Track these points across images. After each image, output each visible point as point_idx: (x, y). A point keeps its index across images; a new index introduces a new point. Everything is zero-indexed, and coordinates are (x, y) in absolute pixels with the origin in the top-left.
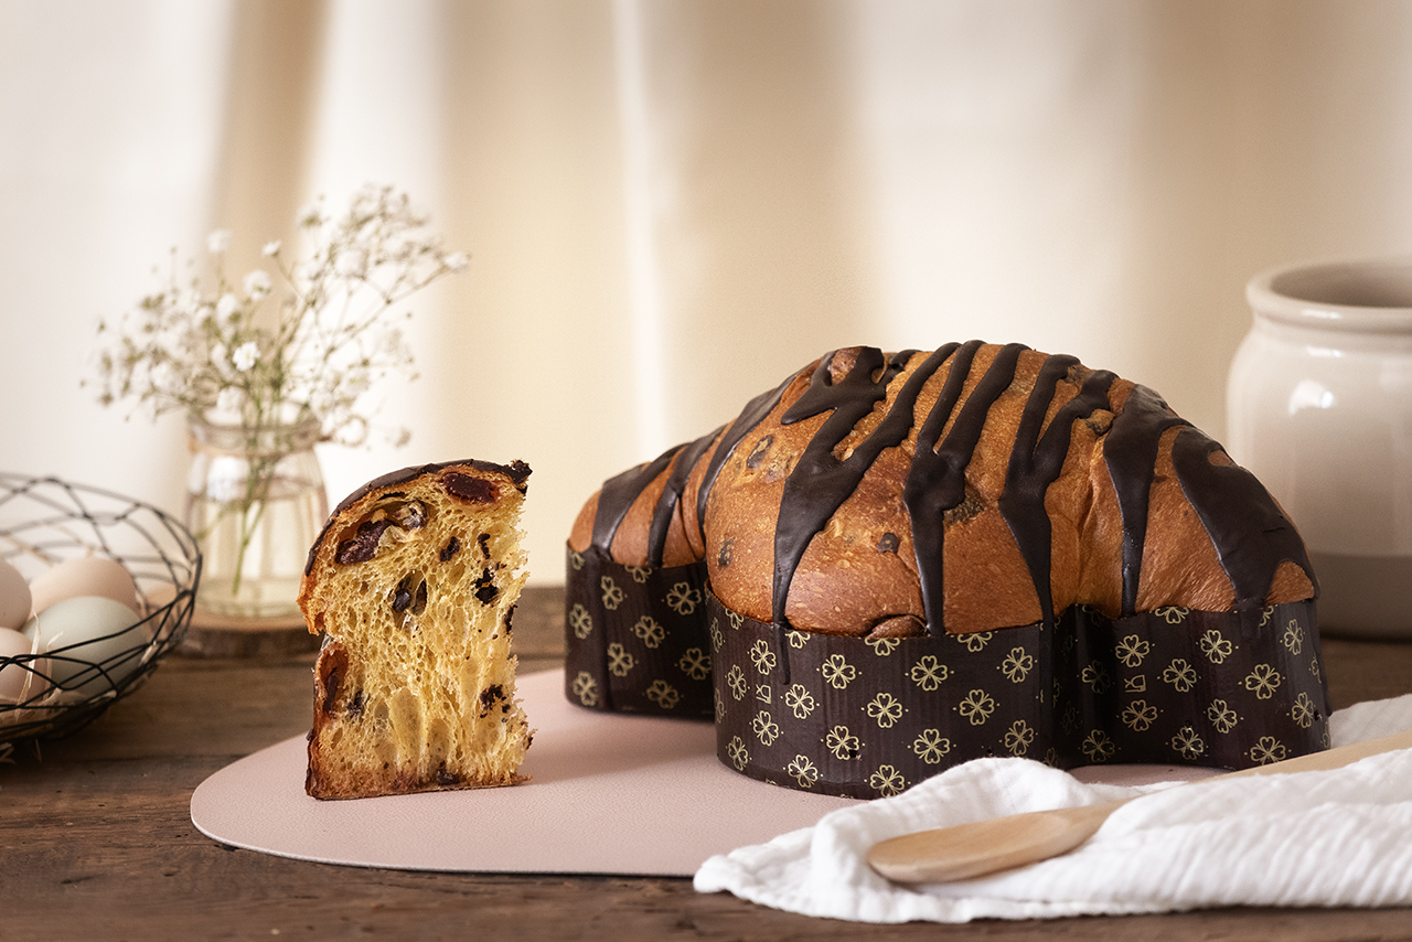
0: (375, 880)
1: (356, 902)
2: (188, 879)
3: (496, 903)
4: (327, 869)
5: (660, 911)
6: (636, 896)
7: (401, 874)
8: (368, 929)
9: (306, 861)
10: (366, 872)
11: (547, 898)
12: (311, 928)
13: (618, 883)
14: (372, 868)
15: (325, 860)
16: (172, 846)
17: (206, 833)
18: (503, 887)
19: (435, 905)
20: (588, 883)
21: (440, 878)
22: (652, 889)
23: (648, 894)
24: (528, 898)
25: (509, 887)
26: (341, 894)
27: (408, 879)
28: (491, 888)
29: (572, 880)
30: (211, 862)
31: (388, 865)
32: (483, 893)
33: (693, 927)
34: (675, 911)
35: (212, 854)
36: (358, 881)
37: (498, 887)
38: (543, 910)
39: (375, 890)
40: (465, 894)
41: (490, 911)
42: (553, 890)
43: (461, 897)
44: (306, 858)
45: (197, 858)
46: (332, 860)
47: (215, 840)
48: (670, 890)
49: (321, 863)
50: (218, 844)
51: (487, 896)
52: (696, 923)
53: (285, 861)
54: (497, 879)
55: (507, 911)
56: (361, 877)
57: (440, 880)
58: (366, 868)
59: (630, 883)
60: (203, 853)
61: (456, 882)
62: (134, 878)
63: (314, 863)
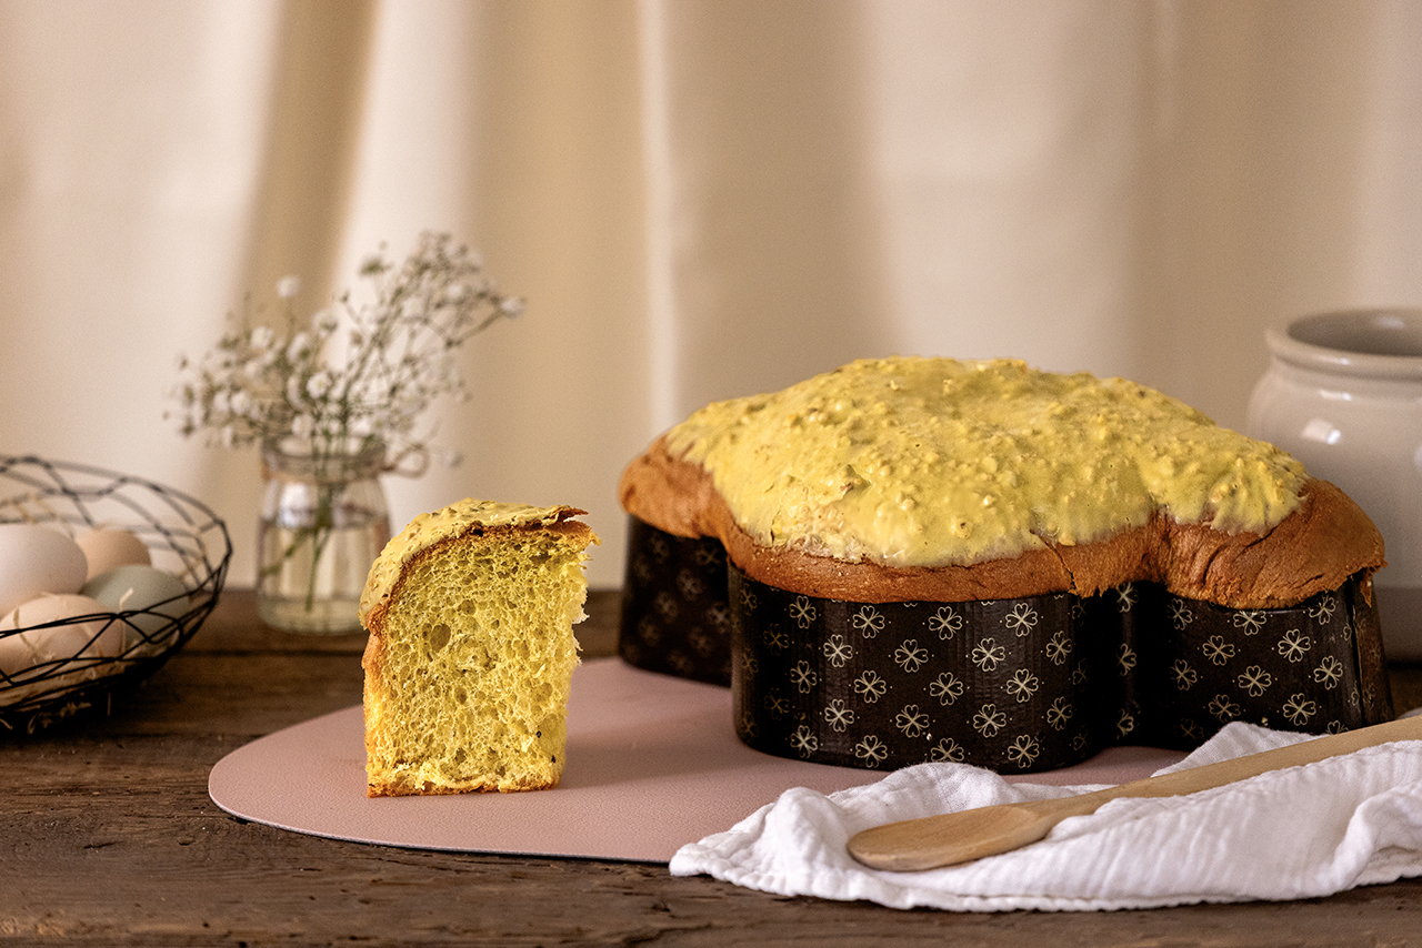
0: (376, 855)
1: (356, 876)
2: (202, 848)
3: (486, 881)
4: (331, 843)
5: (637, 894)
6: (617, 879)
7: (400, 851)
8: (365, 902)
9: (312, 836)
10: (368, 848)
11: (535, 878)
12: (312, 898)
13: (601, 867)
14: (373, 845)
15: (330, 835)
16: (189, 817)
17: (222, 806)
18: (493, 866)
19: (428, 881)
20: (573, 865)
21: (435, 856)
22: (632, 874)
23: (627, 878)
24: (516, 877)
25: (498, 867)
26: (343, 868)
27: (406, 856)
28: (481, 867)
29: (558, 863)
30: (225, 833)
31: (388, 843)
32: (475, 871)
33: (667, 910)
34: (651, 895)
35: (226, 826)
36: (359, 856)
37: (489, 867)
38: (529, 889)
39: (374, 865)
40: (458, 871)
41: (482, 888)
42: (538, 871)
43: (454, 875)
44: (313, 832)
45: (212, 829)
46: (336, 836)
47: (229, 814)
48: (648, 875)
49: (326, 838)
50: (231, 817)
51: (478, 874)
52: (669, 906)
53: (293, 835)
54: (488, 859)
55: (495, 889)
56: (362, 852)
57: (436, 858)
58: (368, 844)
59: (611, 867)
60: (217, 825)
61: (450, 861)
62: (151, 845)
63: (320, 838)
